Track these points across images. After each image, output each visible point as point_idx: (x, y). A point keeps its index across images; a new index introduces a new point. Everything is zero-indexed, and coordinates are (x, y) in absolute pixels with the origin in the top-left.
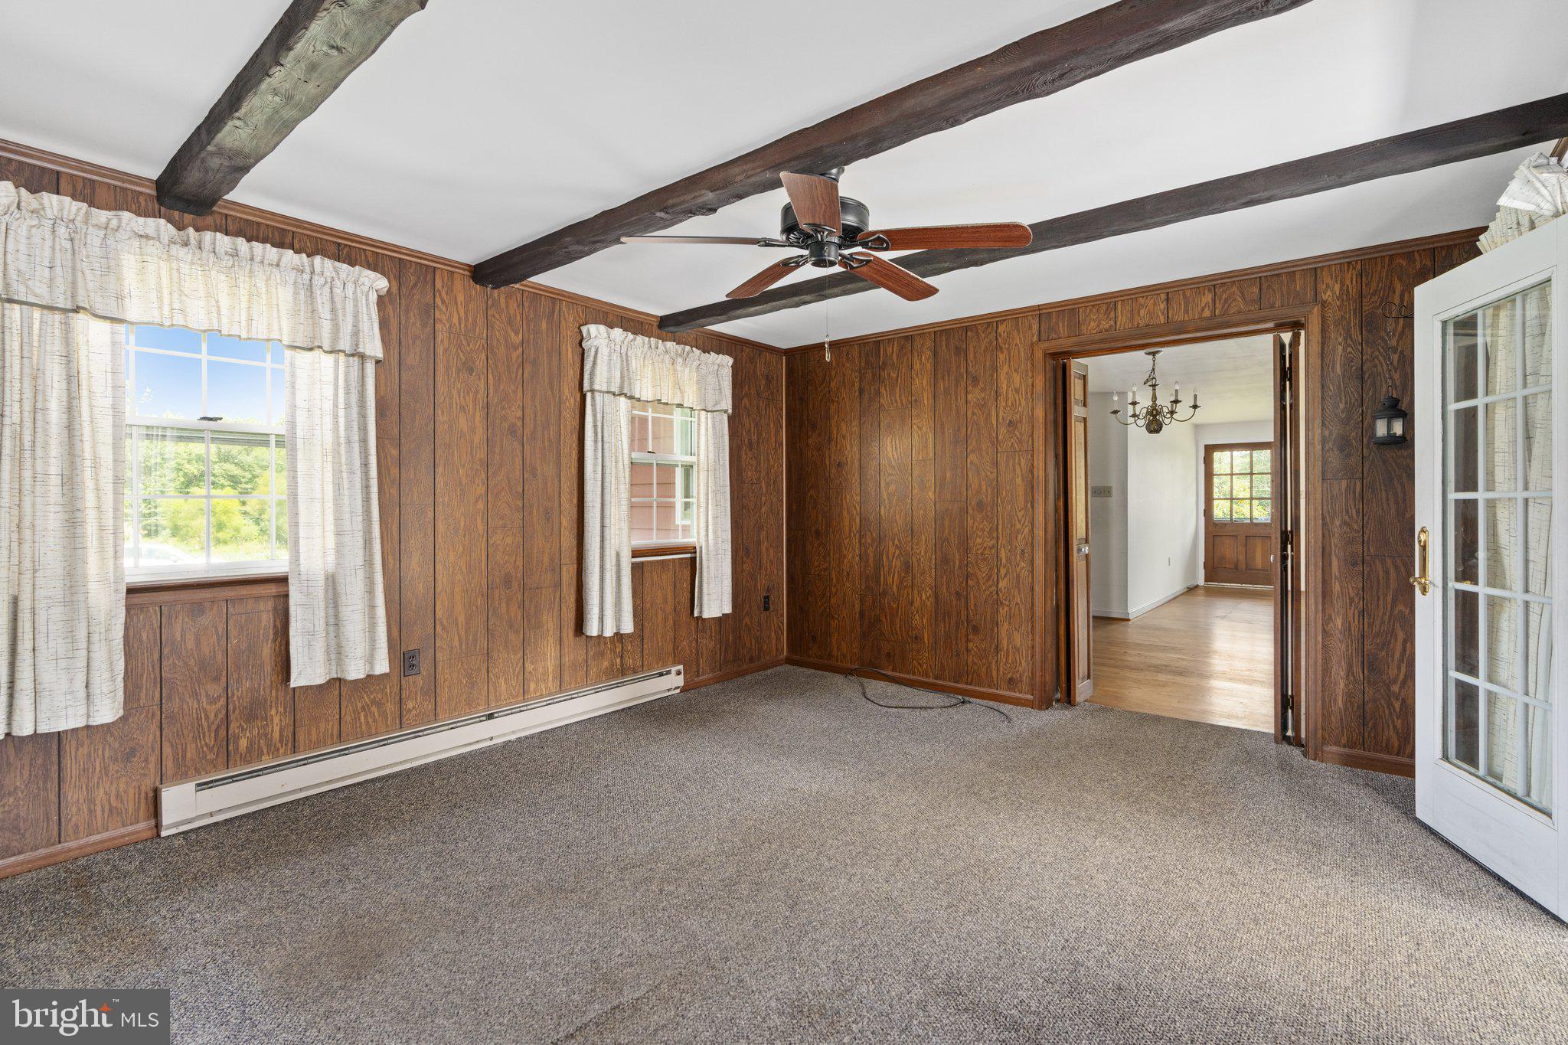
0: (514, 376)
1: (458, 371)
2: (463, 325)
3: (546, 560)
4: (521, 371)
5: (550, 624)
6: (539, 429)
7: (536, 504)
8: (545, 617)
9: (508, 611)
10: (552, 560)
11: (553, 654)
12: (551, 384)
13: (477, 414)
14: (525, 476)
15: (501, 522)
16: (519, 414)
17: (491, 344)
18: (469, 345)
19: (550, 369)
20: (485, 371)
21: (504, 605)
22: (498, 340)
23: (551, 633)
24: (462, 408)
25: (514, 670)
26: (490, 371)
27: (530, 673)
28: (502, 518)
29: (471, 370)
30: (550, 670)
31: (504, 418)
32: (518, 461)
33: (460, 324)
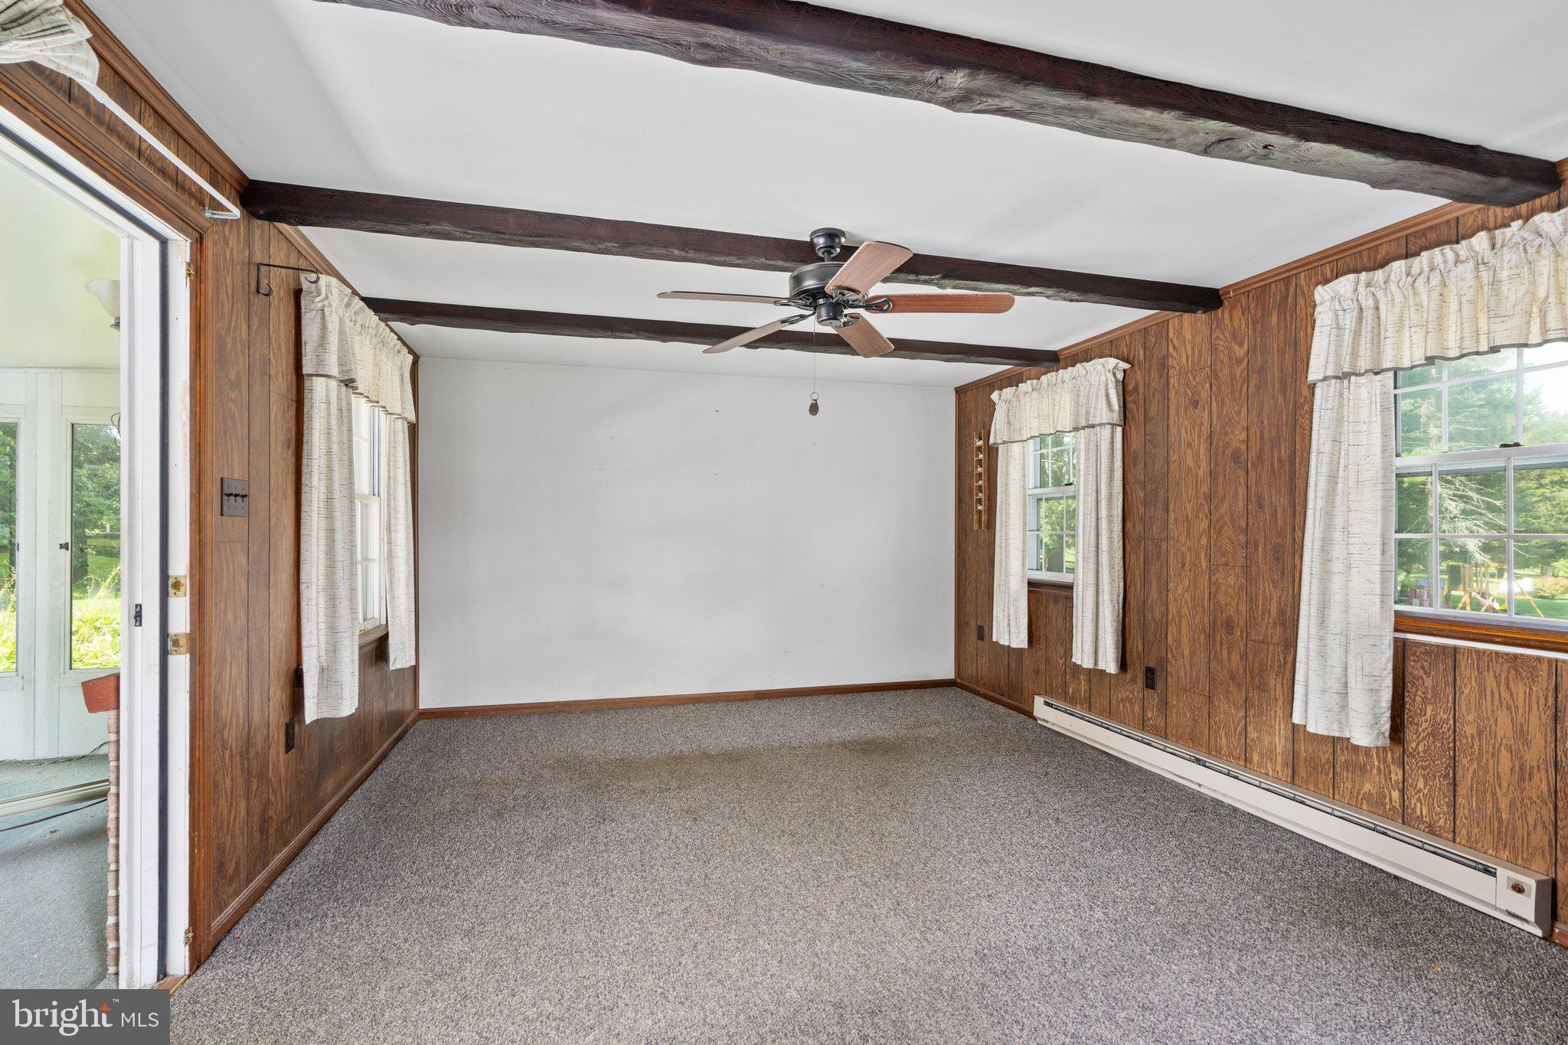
0: (1237, 395)
1: (1186, 408)
2: (1190, 363)
3: (1274, 610)
4: (1245, 386)
5: (1279, 692)
6: (1267, 448)
7: (1262, 541)
8: (1272, 681)
9: (1229, 659)
10: (1281, 612)
11: (1282, 732)
12: (1283, 390)
13: (1202, 447)
14: (1250, 507)
15: (1224, 559)
16: (1244, 436)
17: (1215, 369)
18: (1195, 380)
19: (1282, 370)
20: (1209, 400)
21: (1225, 651)
22: (1222, 362)
23: (1280, 703)
24: (1189, 445)
25: (1235, 729)
26: (1213, 397)
27: (1253, 740)
28: (1224, 555)
29: (1196, 404)
30: (1279, 750)
31: (1227, 445)
32: (1242, 491)
33: (1187, 361)
